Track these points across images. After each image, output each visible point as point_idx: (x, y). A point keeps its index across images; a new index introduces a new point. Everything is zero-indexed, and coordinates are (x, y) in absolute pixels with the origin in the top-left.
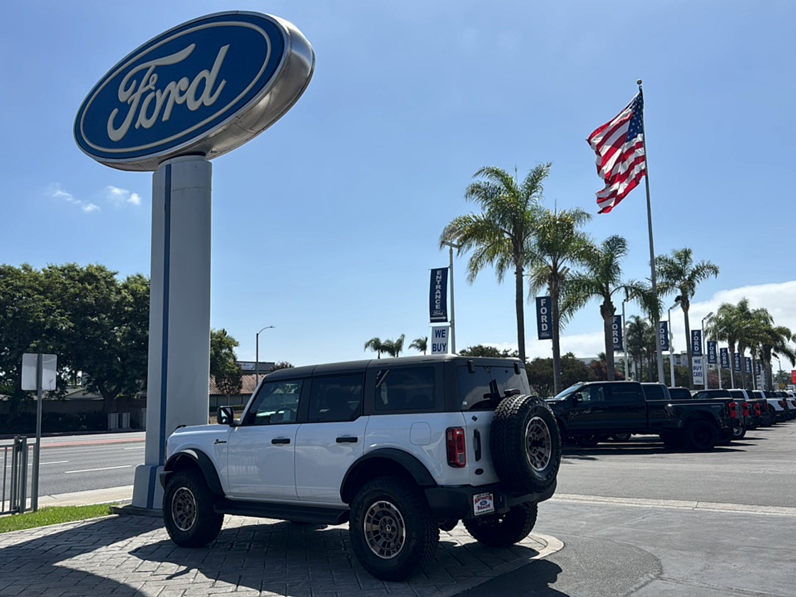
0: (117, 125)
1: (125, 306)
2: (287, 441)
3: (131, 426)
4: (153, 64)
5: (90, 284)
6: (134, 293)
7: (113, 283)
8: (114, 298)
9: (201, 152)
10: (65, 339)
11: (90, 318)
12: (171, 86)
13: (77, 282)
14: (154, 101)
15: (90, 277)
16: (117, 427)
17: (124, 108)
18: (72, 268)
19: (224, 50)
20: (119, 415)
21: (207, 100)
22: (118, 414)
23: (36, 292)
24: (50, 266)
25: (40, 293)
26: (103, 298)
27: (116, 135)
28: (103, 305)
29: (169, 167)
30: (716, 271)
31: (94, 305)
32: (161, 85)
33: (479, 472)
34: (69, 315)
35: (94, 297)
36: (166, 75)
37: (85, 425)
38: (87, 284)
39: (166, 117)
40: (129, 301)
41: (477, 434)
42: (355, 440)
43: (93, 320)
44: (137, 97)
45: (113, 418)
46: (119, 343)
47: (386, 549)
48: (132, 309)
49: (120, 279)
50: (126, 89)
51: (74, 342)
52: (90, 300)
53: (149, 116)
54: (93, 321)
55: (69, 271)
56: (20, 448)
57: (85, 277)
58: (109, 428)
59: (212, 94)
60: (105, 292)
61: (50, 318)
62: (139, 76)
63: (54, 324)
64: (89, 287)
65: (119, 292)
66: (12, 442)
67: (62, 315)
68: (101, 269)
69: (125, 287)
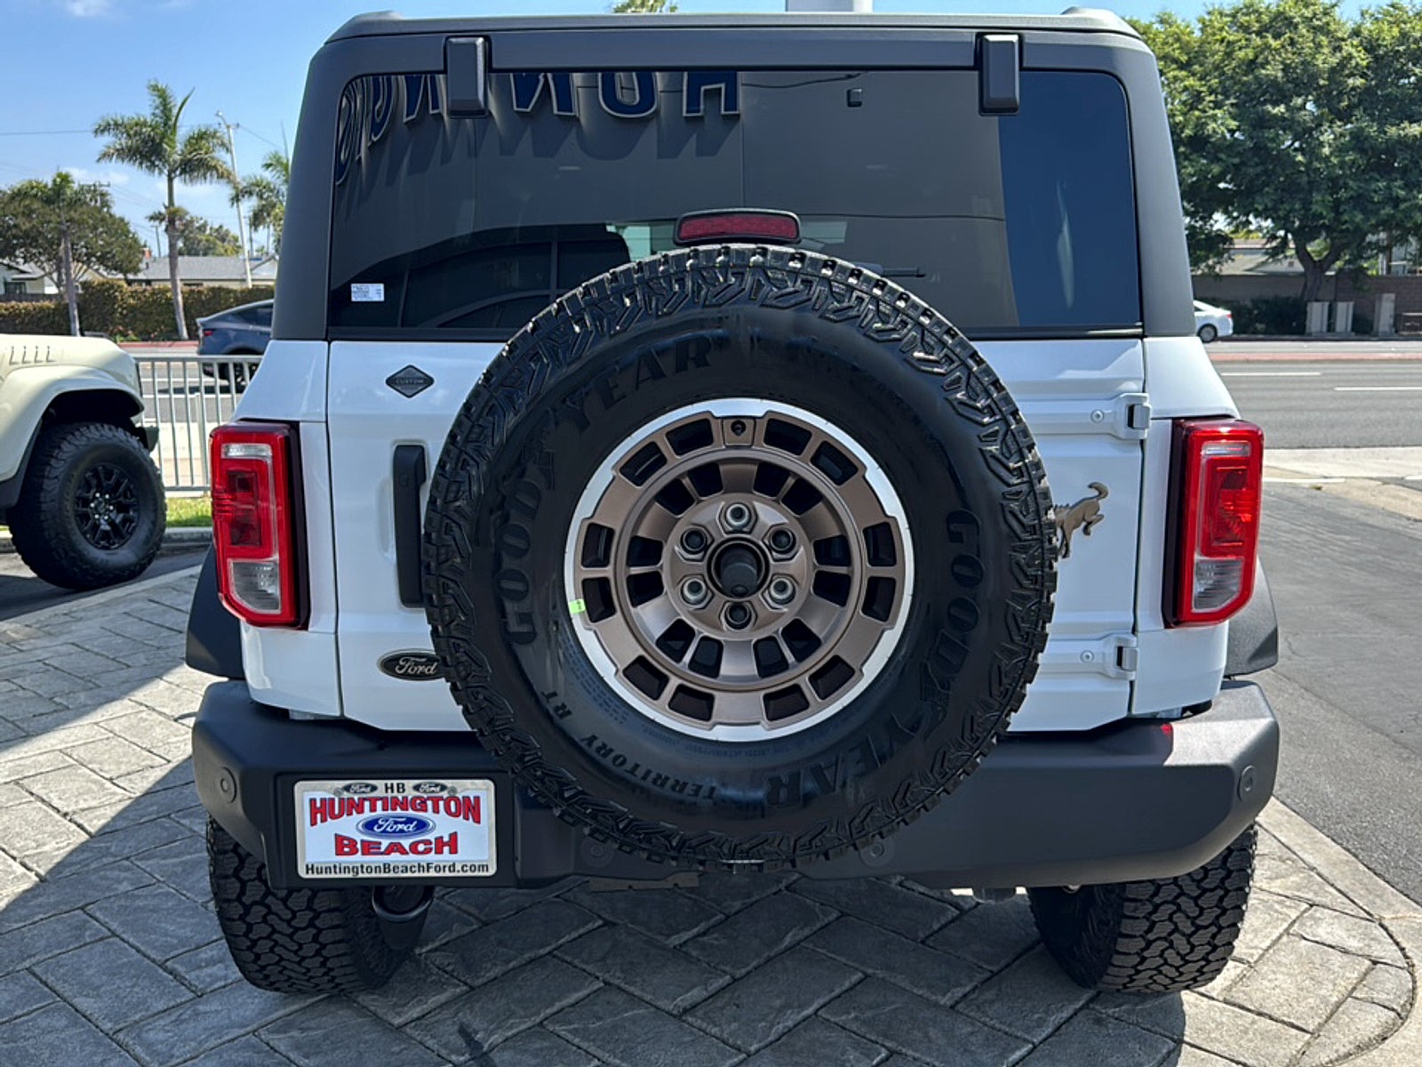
1: (1349, 76)
3: (1353, 330)
5: (1277, 36)
6: (1371, 47)
7: (1326, 28)
8: (1325, 61)
10: (1222, 156)
11: (1269, 107)
13: (1254, 35)
15: (1279, 21)
16: (1325, 329)
18: (1250, 8)
20: (1330, 306)
22: (1327, 304)
23: (1174, 66)
24: (1211, 9)
25: (1182, 67)
26: (1302, 63)
28: (1300, 79)
31: (1280, 79)
34: (1232, 105)
35: (1282, 63)
37: (1261, 323)
38: (1269, 36)
40: (1357, 64)
43: (1276, 111)
45: (1316, 313)
46: (1327, 158)
48: (1363, 81)
49: (1345, 18)
51: (1236, 161)
52: (1274, 70)
54: (1276, 115)
55: (1245, 14)
57: (1271, 22)
58: (1307, 331)
60: (1307, 50)
61: (1193, 115)
63: (1201, 125)
64: (1275, 44)
65: (1336, 46)
67: (1218, 105)
69: (1355, 33)
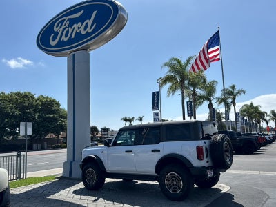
0: (53, 40)
1: (39, 106)
2: (131, 152)
4: (67, 18)
5: (26, 99)
6: (41, 102)
7: (34, 98)
8: (35, 103)
9: (85, 49)
11: (26, 110)
12: (75, 25)
13: (21, 98)
14: (68, 31)
15: (26, 96)
16: (36, 149)
17: (57, 34)
18: (19, 93)
19: (95, 13)
21: (89, 30)
25: (8, 102)
26: (31, 103)
27: (53, 43)
28: (31, 106)
29: (74, 55)
30: (244, 92)
31: (28, 106)
32: (71, 25)
33: (208, 162)
34: (19, 109)
35: (28, 103)
36: (72, 22)
39: (73, 37)
40: (40, 104)
41: (206, 148)
42: (159, 151)
44: (61, 29)
45: (35, 146)
46: (37, 119)
47: (175, 190)
48: (41, 107)
49: (36, 97)
50: (57, 27)
52: (26, 104)
53: (66, 36)
54: (27, 112)
55: (18, 94)
56: (19, 156)
57: (24, 96)
58: (33, 149)
59: (91, 28)
60: (31, 101)
61: (12, 111)
62: (62, 22)
63: (14, 113)
65: (36, 101)
66: (15, 154)
67: (16, 109)
68: (29, 93)
69: (38, 99)
